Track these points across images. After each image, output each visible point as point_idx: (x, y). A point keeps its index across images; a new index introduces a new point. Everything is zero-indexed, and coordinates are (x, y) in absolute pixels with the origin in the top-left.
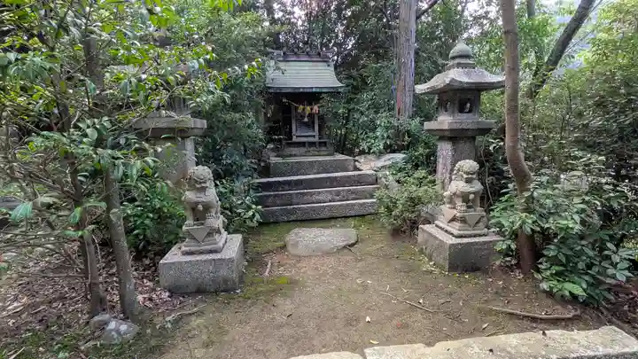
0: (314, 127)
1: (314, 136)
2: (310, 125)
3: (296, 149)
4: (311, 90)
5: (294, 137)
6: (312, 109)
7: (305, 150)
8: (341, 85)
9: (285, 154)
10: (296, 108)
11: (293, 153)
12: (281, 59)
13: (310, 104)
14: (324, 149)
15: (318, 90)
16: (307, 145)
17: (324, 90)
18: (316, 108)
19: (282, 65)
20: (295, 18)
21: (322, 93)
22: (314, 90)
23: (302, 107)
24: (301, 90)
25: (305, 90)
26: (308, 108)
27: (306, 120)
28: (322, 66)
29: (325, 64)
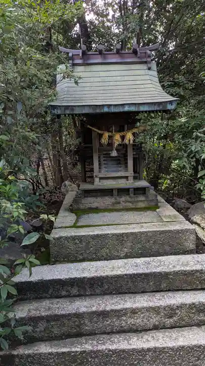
0: (126, 163)
1: (127, 178)
2: (121, 160)
3: (99, 199)
4: (121, 110)
5: (97, 180)
6: (123, 138)
7: (113, 200)
8: (171, 98)
9: (82, 207)
10: (101, 136)
11: (95, 205)
12: (80, 61)
13: (121, 129)
14: (142, 198)
15: (133, 109)
16: (115, 193)
17: (142, 109)
18: (129, 136)
19: (80, 71)
20: (108, 21)
21: (138, 113)
22: (126, 109)
23: (106, 135)
24: (106, 110)
25: (113, 110)
26: (117, 137)
27: (114, 154)
28: (140, 70)
29: (144, 67)
